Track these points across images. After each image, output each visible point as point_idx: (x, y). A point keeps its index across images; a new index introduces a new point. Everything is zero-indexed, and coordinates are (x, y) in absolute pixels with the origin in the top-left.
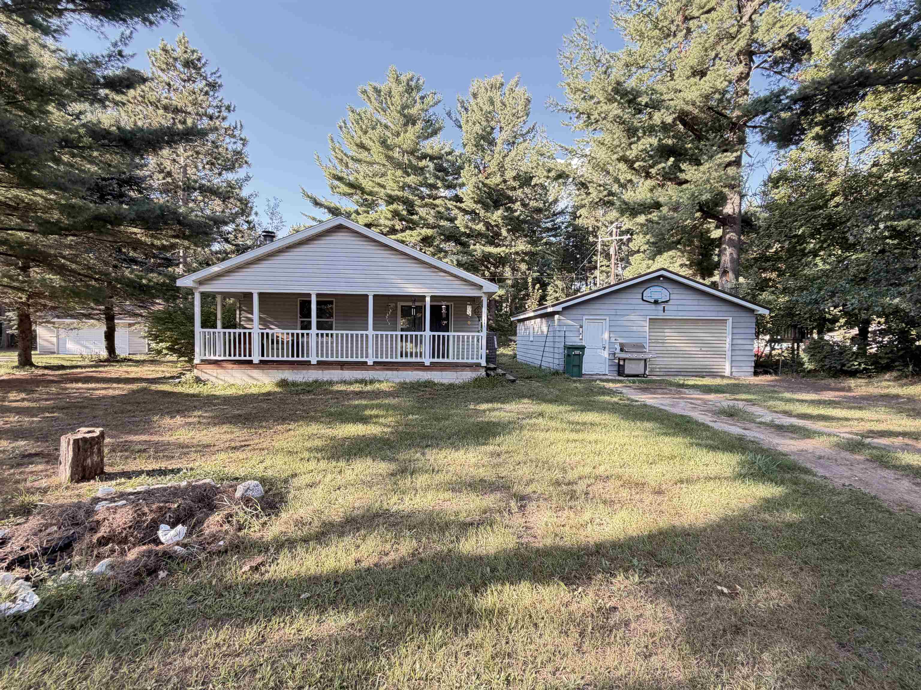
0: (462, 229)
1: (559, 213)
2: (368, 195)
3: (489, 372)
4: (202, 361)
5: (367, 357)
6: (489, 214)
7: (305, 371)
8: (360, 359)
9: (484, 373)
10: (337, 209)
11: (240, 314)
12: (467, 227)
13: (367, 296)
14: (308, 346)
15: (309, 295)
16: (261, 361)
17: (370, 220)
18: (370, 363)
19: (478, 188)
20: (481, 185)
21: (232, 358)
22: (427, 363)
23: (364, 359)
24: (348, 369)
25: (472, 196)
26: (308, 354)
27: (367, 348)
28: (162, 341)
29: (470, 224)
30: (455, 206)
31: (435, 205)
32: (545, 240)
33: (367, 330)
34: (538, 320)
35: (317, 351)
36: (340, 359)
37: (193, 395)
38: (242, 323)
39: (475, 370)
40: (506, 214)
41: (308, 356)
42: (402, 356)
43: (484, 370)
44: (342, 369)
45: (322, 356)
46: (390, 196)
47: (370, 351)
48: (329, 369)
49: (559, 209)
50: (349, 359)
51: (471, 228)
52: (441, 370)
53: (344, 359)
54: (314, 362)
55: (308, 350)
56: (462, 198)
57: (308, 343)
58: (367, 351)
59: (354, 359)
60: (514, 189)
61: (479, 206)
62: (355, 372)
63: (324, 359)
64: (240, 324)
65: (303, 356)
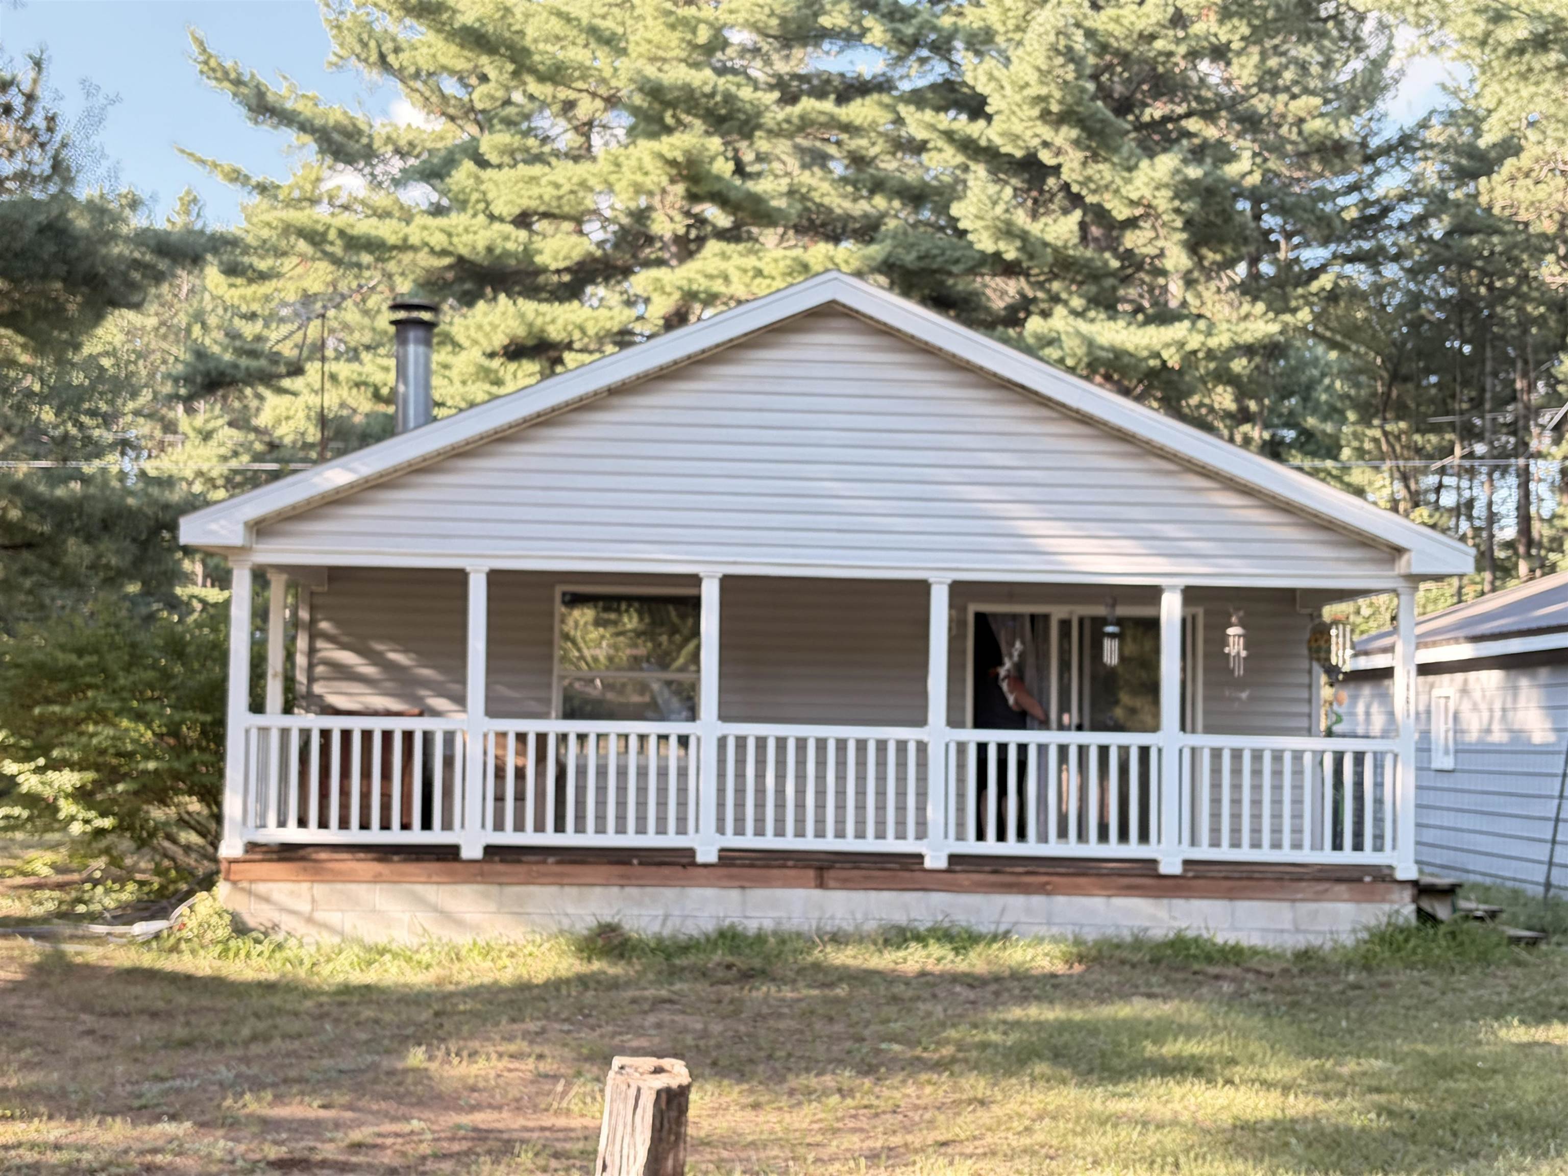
0: (985, 243)
1: (1387, 150)
2: (542, 78)
3: (1426, 905)
4: (252, 847)
5: (921, 835)
6: (1103, 171)
7: (669, 893)
8: (891, 845)
9: (1408, 910)
10: (353, 133)
11: (312, 651)
12: (1008, 231)
13: (922, 588)
14: (682, 790)
15: (695, 580)
16: (491, 851)
17: (549, 192)
18: (935, 860)
19: (1070, 55)
20: (1080, 42)
21: (375, 836)
22: (1171, 865)
23: (908, 846)
24: (846, 885)
25: (1036, 90)
26: (682, 821)
27: (922, 795)
28: (56, 765)
29: (1021, 218)
30: (949, 136)
31: (848, 128)
32: (1325, 281)
33: (921, 721)
34: (1492, 678)
35: (721, 805)
36: (809, 843)
37: (269, 987)
38: (318, 689)
39: (1369, 897)
40: (1194, 172)
41: (682, 830)
42: (1063, 833)
43: (1407, 894)
44: (821, 884)
45: (740, 831)
46: (655, 92)
47: (934, 813)
48: (766, 883)
49: (1388, 133)
50: (850, 844)
51: (1024, 236)
52: (1231, 895)
53: (830, 843)
54: (707, 854)
55: (682, 804)
56: (982, 101)
57: (683, 773)
58: (921, 808)
59: (870, 845)
60: (1220, 53)
61: (1066, 135)
62: (875, 898)
63: (749, 841)
64: (310, 695)
65: (580, 828)
